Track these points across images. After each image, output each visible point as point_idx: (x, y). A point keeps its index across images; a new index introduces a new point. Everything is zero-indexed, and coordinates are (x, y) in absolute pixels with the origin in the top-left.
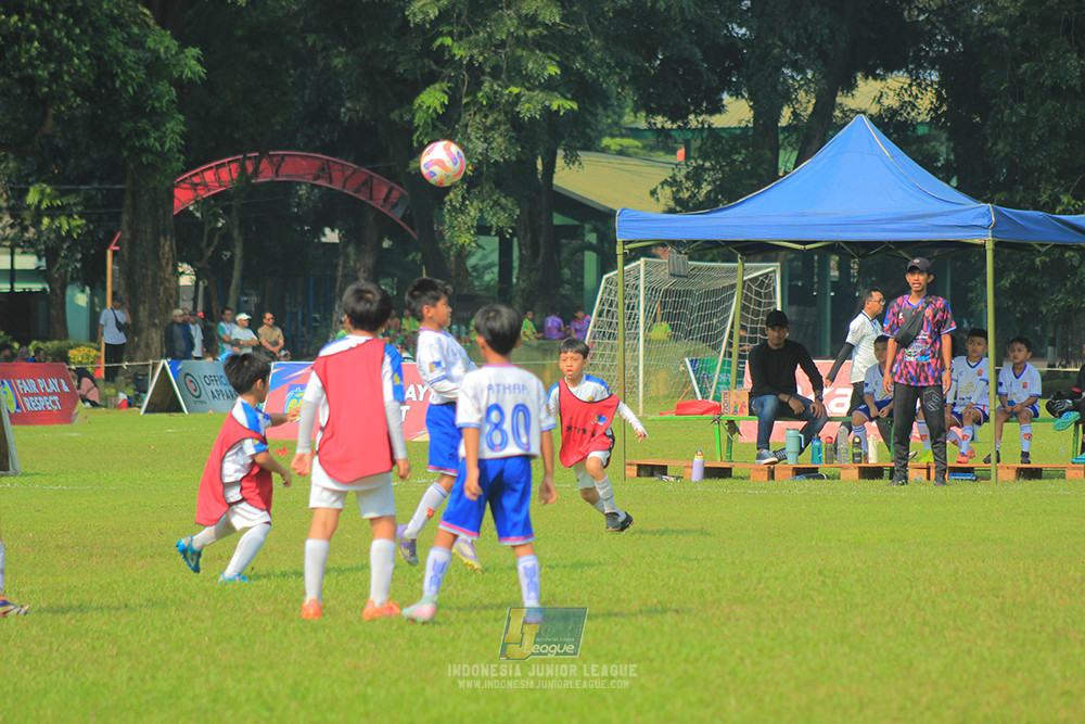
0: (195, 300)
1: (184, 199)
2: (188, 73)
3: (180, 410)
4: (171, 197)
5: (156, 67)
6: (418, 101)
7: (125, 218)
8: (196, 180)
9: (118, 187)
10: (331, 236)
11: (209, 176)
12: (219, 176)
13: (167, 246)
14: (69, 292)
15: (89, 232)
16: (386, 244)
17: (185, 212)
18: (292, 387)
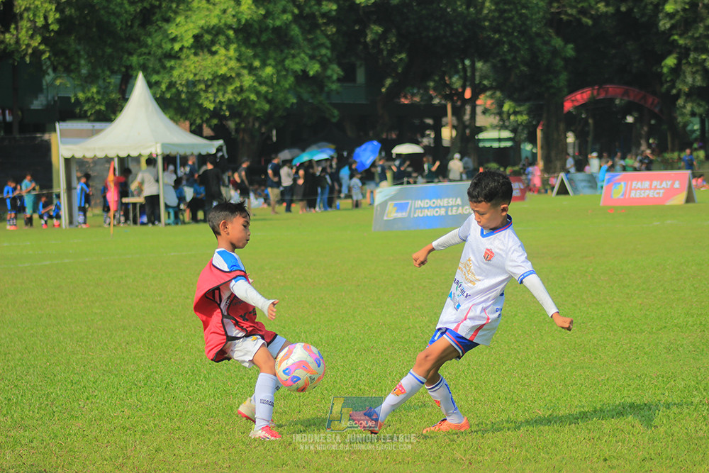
0: (574, 148)
1: (568, 106)
2: (568, 55)
3: (568, 193)
4: (562, 106)
5: (555, 53)
6: (663, 64)
7: (545, 115)
8: (573, 98)
9: (541, 103)
10: (630, 119)
11: (578, 97)
12: (582, 96)
13: (562, 126)
14: (522, 147)
15: (530, 122)
16: (653, 122)
17: (569, 112)
18: (615, 184)
